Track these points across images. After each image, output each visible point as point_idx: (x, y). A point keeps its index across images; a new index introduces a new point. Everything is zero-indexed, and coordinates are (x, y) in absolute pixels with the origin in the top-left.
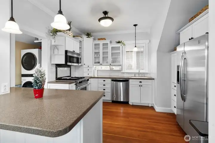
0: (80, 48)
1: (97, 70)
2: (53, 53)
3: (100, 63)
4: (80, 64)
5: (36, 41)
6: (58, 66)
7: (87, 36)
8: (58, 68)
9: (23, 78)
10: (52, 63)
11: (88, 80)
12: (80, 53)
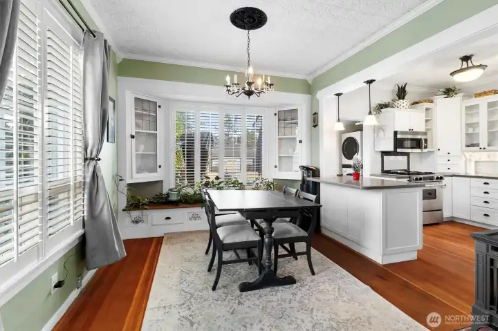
0: (427, 121)
1: (476, 162)
2: (378, 136)
3: (481, 146)
4: (425, 150)
5: (357, 124)
6: (385, 153)
7: (446, 96)
8: (385, 157)
9: (344, 169)
10: (376, 150)
11: (441, 178)
12: (426, 130)
